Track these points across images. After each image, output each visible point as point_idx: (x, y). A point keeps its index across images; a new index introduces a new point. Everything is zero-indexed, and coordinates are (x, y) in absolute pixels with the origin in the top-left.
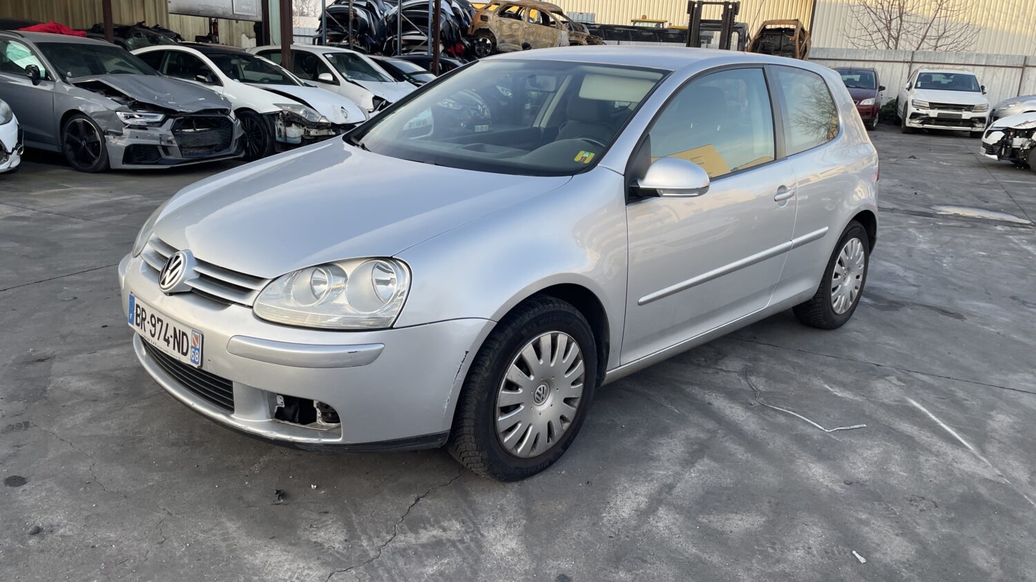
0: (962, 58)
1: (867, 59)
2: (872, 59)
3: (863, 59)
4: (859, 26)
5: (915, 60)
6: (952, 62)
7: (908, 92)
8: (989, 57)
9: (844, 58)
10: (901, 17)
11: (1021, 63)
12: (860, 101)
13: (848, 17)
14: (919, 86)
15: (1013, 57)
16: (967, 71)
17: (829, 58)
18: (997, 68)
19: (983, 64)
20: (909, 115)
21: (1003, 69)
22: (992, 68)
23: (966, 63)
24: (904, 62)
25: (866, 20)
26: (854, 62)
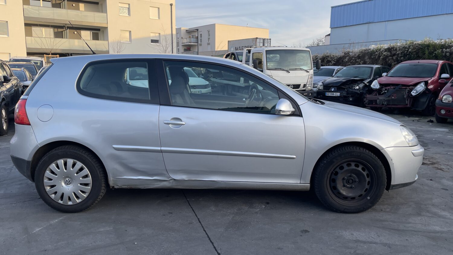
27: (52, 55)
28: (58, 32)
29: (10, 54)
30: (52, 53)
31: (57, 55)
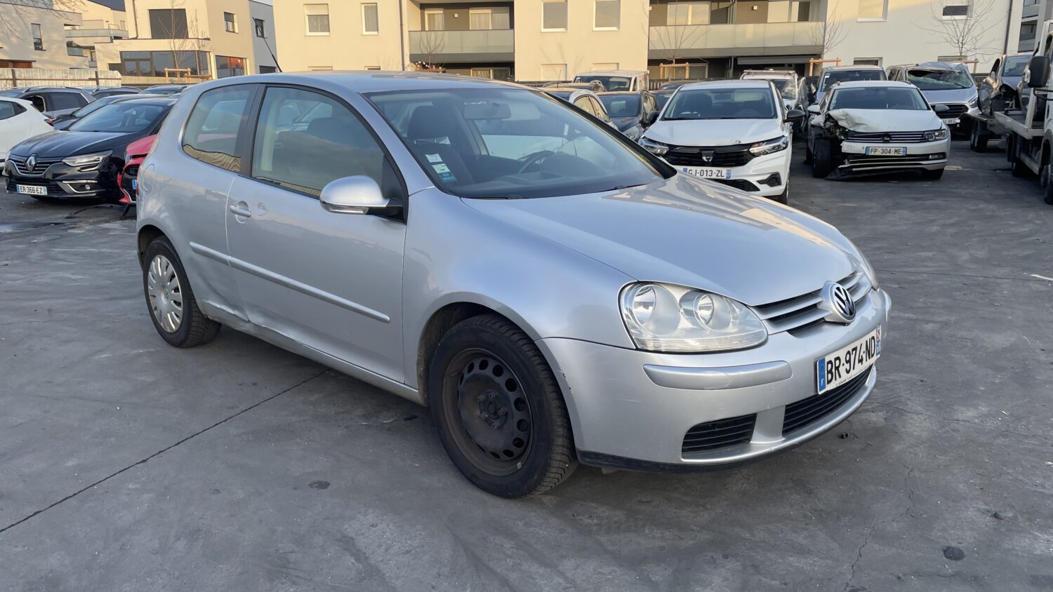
27: (676, 63)
28: (719, 10)
29: (618, 64)
30: (676, 60)
31: (685, 63)
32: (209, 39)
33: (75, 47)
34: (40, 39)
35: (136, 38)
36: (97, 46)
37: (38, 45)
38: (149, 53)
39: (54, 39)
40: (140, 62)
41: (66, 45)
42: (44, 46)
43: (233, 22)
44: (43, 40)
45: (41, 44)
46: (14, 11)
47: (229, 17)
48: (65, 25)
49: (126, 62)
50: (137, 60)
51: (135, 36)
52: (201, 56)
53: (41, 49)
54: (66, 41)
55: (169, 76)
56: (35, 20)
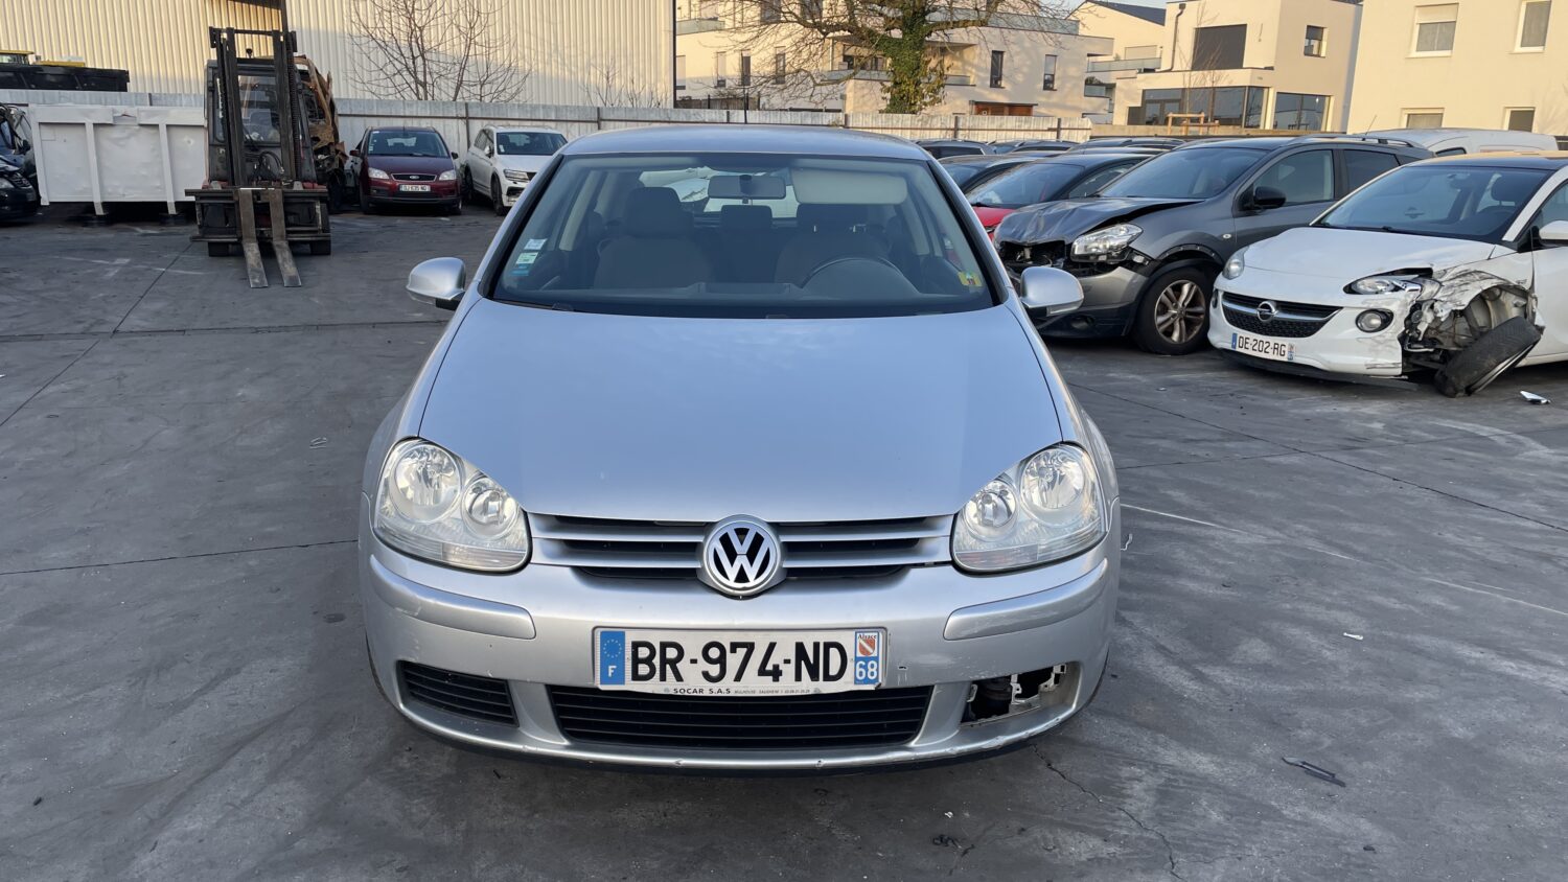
0: (527, 111)
1: (407, 114)
2: (415, 114)
3: (402, 114)
4: (373, 67)
5: (471, 115)
6: (517, 117)
7: (491, 160)
8: (557, 109)
9: (375, 114)
10: (422, 55)
11: (594, 117)
12: (439, 176)
13: (356, 54)
14: (503, 150)
15: (584, 108)
16: (551, 129)
17: (353, 113)
18: (569, 124)
19: (553, 118)
20: (505, 191)
21: (577, 124)
22: (564, 124)
23: (534, 118)
24: (457, 118)
25: (381, 58)
26: (391, 119)
32: (1271, 68)
33: (1096, 85)
34: (1053, 76)
35: (1170, 71)
36: (1119, 84)
37: (1048, 85)
38: (1180, 91)
39: (1071, 75)
40: (1167, 105)
41: (1084, 83)
42: (1056, 85)
43: (1321, 40)
44: (1056, 77)
45: (1052, 82)
46: (1027, 39)
47: (1314, 32)
48: (1089, 55)
49: (1148, 105)
50: (1163, 102)
51: (1169, 68)
52: (1255, 93)
53: (1052, 89)
54: (1085, 78)
55: (1173, 124)
56: (1051, 50)
